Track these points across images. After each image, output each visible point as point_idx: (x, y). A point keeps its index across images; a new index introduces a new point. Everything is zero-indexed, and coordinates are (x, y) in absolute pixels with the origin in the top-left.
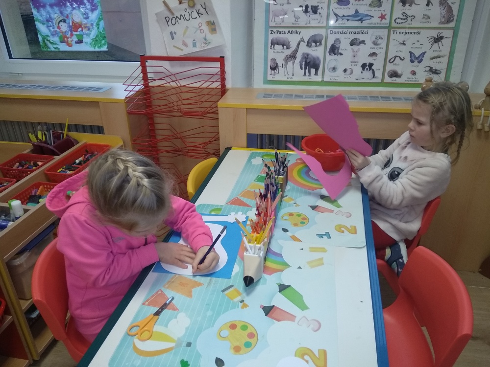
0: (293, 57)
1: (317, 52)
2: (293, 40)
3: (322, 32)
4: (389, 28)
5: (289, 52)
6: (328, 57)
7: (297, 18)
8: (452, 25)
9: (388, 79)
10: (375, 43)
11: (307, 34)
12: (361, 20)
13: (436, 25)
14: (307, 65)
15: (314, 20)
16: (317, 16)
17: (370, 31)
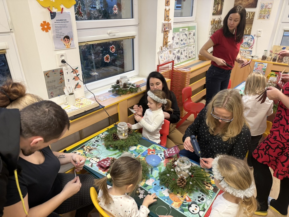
0: (175, 57)
1: (179, 55)
2: (175, 52)
3: (179, 49)
4: (188, 46)
5: (175, 56)
6: (181, 56)
7: (175, 46)
8: (195, 43)
9: (189, 59)
10: (187, 50)
11: (177, 50)
12: (184, 45)
13: (193, 44)
14: (178, 59)
15: (177, 46)
16: (178, 45)
17: (186, 47)
